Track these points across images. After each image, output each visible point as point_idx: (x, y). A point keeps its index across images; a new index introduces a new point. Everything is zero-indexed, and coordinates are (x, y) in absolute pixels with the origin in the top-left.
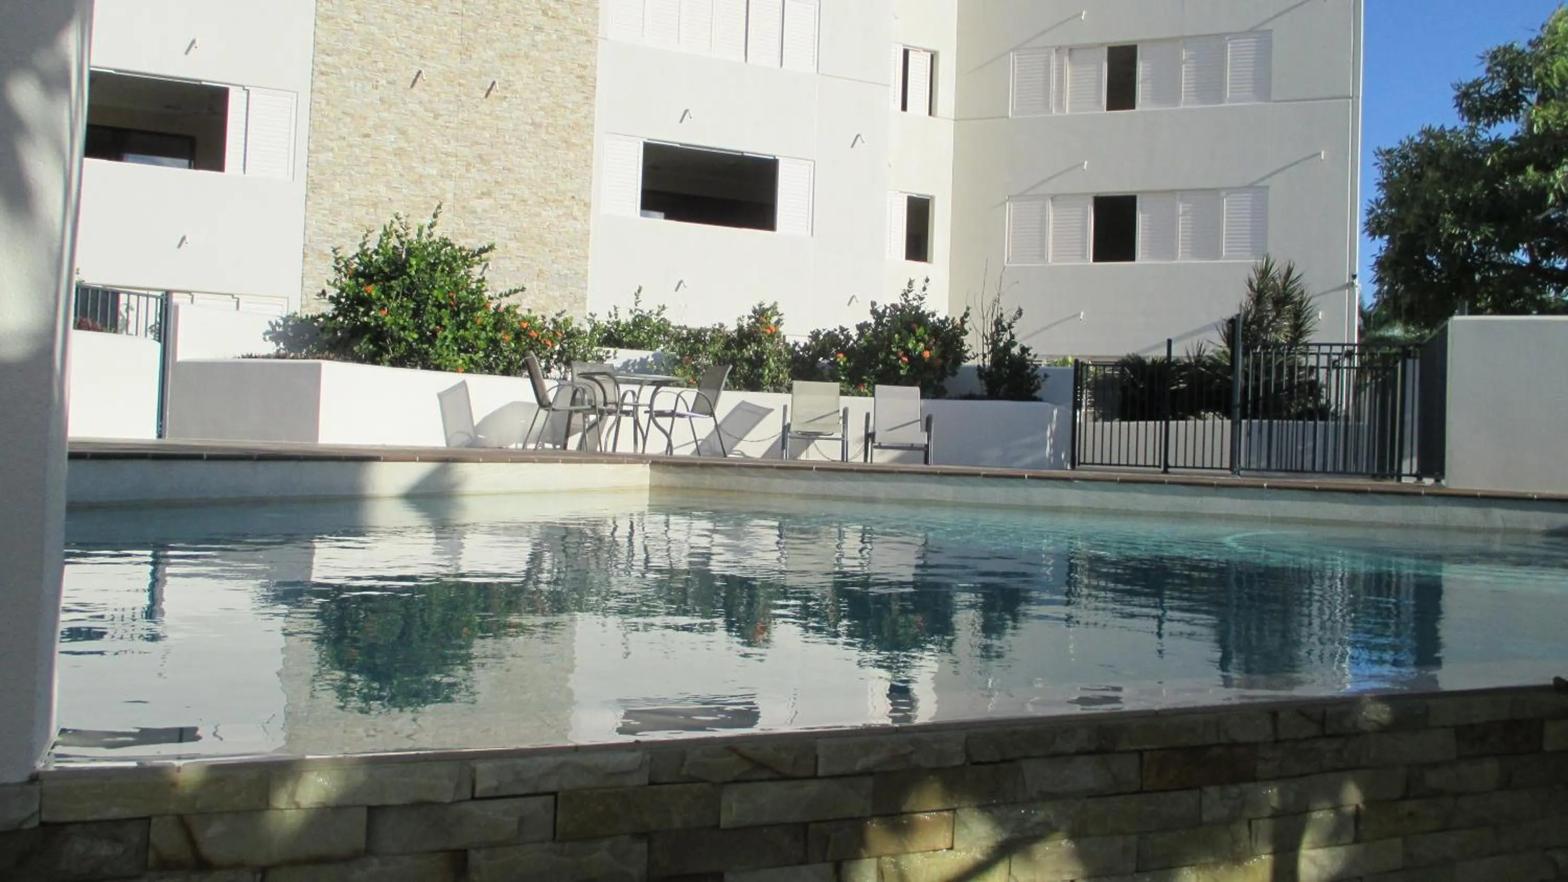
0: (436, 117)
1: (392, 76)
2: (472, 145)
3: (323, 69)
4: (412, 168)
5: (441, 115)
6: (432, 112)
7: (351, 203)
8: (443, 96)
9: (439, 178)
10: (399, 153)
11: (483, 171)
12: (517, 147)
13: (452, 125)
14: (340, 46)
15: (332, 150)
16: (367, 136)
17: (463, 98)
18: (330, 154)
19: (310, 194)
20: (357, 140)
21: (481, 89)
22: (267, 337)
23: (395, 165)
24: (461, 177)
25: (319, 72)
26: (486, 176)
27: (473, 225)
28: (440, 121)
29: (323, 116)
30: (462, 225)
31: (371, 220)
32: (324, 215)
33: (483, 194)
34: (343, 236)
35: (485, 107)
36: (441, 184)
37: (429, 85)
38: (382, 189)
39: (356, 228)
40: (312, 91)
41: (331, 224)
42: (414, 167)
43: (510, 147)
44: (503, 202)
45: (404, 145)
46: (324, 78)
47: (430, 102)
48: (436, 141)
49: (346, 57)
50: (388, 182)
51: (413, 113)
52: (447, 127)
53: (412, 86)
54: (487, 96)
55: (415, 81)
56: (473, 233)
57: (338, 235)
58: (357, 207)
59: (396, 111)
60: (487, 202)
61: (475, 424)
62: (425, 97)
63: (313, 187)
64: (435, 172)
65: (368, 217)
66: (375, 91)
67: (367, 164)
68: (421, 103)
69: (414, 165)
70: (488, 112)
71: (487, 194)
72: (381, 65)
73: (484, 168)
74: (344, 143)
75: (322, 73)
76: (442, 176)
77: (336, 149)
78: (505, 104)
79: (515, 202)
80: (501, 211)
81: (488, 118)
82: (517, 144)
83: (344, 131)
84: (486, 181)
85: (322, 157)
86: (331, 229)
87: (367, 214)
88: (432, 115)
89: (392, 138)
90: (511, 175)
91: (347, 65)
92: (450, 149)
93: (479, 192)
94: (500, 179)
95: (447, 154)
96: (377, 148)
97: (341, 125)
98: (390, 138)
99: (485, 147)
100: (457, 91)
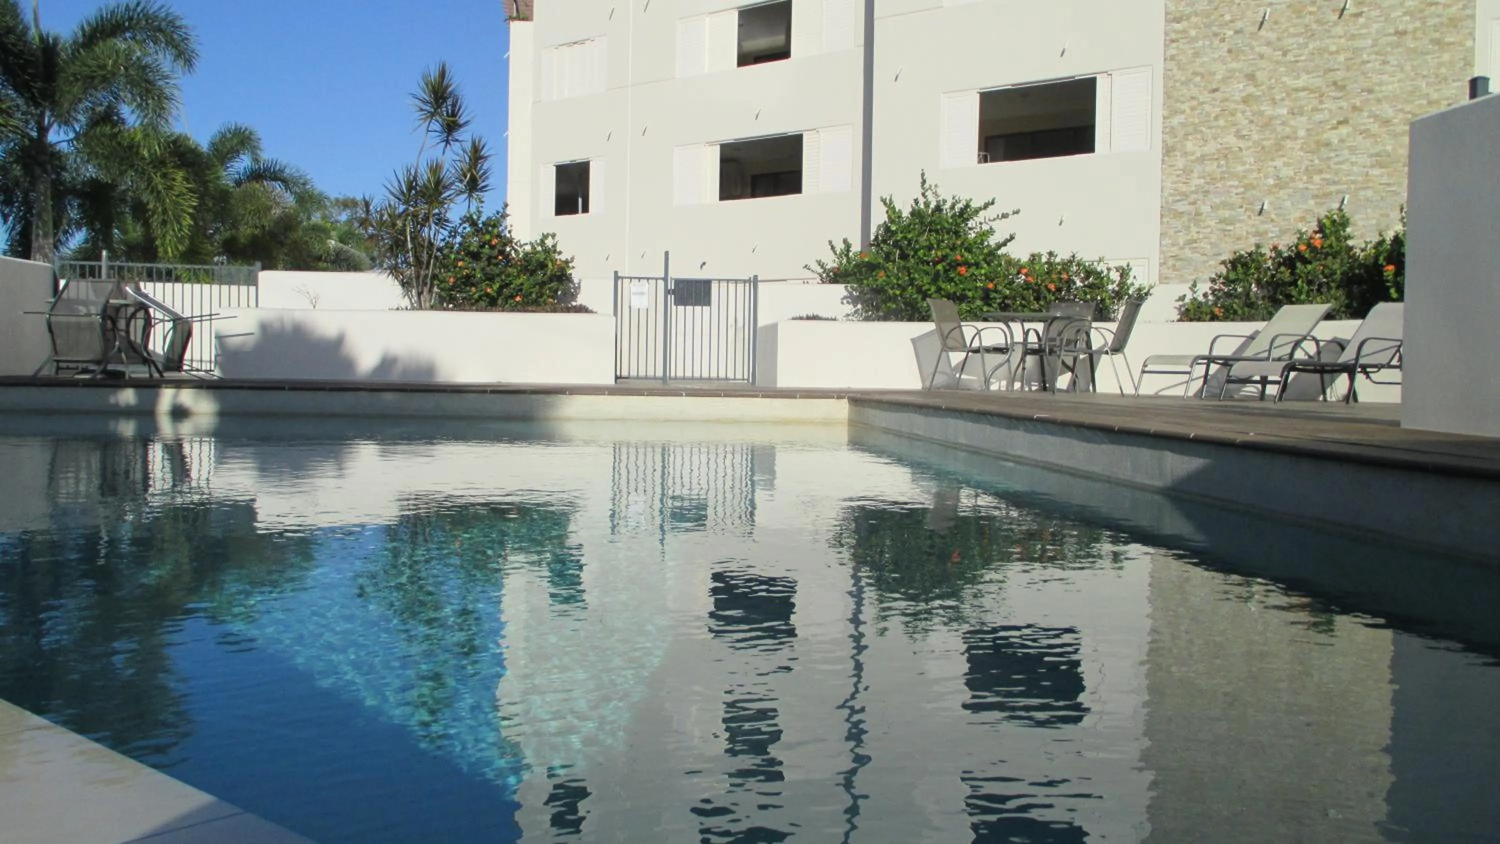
0: (1285, 54)
1: (1239, 25)
2: (1325, 74)
3: (1173, 36)
4: (1261, 113)
5: (1290, 51)
6: (1279, 50)
7: (1202, 159)
8: (1292, 30)
9: (1291, 116)
10: (1246, 100)
11: (1338, 98)
12: (1377, 63)
13: (1303, 58)
14: (1189, 10)
15: (1183, 112)
16: (1215, 90)
17: (1314, 26)
18: (1183, 116)
19: (1166, 158)
20: (1205, 97)
21: (1334, 11)
22: (845, 301)
23: (1243, 112)
24: (1315, 110)
25: (1170, 42)
26: (1344, 104)
27: (1329, 158)
28: (1290, 57)
29: (1176, 81)
30: (1317, 162)
31: (1223, 172)
32: (1178, 176)
33: (1340, 123)
34: (1196, 192)
35: (1339, 30)
36: (1292, 123)
37: (1276, 23)
38: (1231, 140)
39: (1208, 183)
40: (1165, 60)
41: (1184, 183)
42: (1263, 111)
43: (1369, 65)
44: (1363, 128)
45: (1251, 89)
46: (1174, 45)
47: (1279, 39)
48: (1285, 79)
49: (1194, 19)
50: (1238, 131)
51: (1262, 57)
52: (1297, 61)
53: (1260, 28)
54: (1340, 17)
55: (1262, 23)
56: (1329, 167)
57: (1192, 192)
58: (1208, 162)
59: (1243, 58)
60: (1344, 130)
61: (953, 365)
62: (1272, 36)
63: (1168, 151)
64: (1285, 111)
65: (1220, 170)
66: (1222, 44)
67: (1216, 118)
68: (1268, 44)
69: (1263, 108)
70: (1342, 34)
71: (1344, 122)
72: (1228, 17)
73: (1341, 94)
74: (1194, 103)
75: (1173, 41)
76: (1293, 114)
77: (1188, 111)
78: (1362, 20)
79: (1376, 126)
80: (1360, 138)
81: (1343, 40)
82: (1376, 60)
83: (1195, 92)
84: (1341, 108)
85: (1176, 121)
86: (1184, 188)
87: (1218, 167)
88: (1280, 53)
89: (1241, 86)
90: (1371, 96)
91: (1197, 27)
92: (1300, 83)
93: (1335, 122)
94: (1358, 104)
95: (1297, 90)
96: (1227, 100)
97: (1192, 86)
98: (1238, 88)
99: (1339, 73)
100: (1307, 21)
